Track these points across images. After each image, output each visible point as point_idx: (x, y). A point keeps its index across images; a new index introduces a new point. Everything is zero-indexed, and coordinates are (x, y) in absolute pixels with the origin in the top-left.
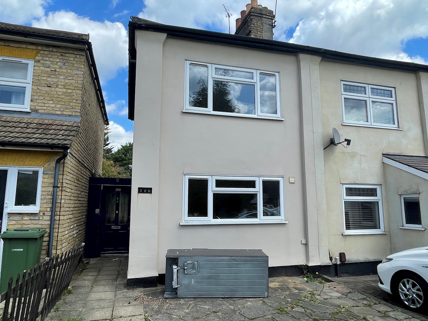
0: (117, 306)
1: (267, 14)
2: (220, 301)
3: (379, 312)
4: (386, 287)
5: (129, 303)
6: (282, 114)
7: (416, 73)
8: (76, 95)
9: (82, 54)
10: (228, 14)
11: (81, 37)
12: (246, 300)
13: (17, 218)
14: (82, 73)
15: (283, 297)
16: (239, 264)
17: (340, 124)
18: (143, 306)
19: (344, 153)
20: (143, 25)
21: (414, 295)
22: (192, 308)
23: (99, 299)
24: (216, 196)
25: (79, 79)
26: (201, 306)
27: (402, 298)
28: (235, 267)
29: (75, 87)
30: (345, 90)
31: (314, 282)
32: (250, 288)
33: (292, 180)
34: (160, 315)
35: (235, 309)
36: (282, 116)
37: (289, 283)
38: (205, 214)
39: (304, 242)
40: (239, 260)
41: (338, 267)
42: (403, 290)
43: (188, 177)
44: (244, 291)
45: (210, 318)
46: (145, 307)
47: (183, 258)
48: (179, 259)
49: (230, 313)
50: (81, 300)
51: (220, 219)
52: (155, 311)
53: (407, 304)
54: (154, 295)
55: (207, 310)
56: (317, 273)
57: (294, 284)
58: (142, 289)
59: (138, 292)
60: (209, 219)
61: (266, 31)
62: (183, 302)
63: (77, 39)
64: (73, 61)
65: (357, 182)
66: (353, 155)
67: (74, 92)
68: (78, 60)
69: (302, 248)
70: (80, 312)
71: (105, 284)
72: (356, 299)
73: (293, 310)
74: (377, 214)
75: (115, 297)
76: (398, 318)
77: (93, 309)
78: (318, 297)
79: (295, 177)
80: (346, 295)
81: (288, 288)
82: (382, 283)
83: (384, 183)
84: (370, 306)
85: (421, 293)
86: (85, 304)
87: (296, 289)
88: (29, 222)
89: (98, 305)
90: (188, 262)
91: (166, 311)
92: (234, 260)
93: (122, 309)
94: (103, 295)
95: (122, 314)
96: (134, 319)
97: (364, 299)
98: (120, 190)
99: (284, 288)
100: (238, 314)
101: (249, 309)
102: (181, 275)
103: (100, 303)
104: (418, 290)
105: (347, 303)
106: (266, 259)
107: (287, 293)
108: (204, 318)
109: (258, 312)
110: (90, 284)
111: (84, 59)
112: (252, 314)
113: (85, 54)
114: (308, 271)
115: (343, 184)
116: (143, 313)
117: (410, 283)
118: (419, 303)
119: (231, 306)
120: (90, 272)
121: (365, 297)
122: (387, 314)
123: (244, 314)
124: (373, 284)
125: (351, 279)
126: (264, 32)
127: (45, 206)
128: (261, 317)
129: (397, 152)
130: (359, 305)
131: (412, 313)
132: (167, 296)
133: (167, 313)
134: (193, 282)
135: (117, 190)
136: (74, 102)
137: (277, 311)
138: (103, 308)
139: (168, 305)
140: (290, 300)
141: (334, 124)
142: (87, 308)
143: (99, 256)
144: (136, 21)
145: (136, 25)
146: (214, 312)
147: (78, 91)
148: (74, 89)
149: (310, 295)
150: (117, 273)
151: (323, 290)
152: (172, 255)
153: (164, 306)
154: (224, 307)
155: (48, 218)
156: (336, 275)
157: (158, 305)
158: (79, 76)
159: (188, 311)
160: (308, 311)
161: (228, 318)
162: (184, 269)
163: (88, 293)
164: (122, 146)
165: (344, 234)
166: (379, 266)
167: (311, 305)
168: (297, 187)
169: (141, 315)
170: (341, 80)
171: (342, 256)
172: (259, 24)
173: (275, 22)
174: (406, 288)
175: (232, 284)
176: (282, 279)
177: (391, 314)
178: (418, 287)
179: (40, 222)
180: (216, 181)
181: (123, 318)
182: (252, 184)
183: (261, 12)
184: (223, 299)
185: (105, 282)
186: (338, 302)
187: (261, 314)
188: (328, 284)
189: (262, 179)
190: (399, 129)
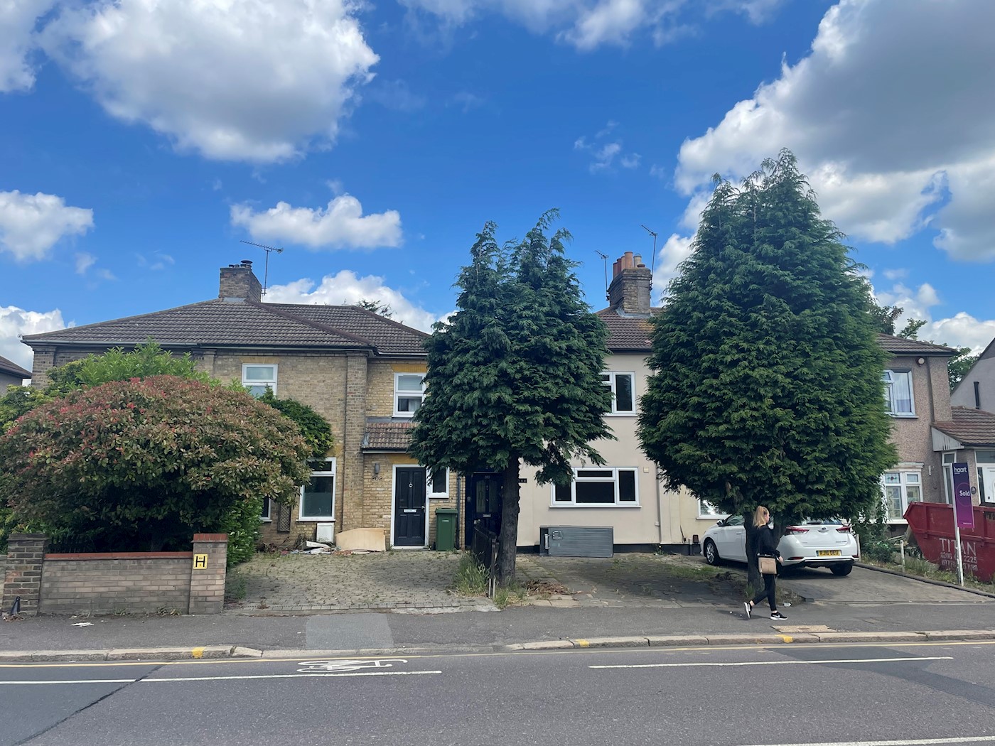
1: (645, 274)
6: (637, 411)
13: (435, 501)
24: (578, 484)
32: (599, 550)
33: (646, 470)
38: (569, 499)
39: (657, 524)
41: (692, 547)
44: (595, 552)
47: (551, 529)
48: (549, 530)
51: (580, 503)
60: (573, 503)
61: (641, 294)
69: (655, 529)
79: (649, 468)
88: (443, 504)
90: (554, 532)
98: (489, 477)
102: (550, 540)
114: (661, 549)
126: (639, 297)
127: (452, 492)
132: (541, 556)
134: (559, 545)
135: (487, 477)
152: (544, 528)
155: (455, 501)
156: (689, 553)
162: (553, 537)
165: (698, 518)
168: (651, 476)
171: (694, 537)
172: (632, 288)
179: (450, 505)
180: (579, 471)
182: (609, 474)
183: (635, 273)
189: (618, 469)
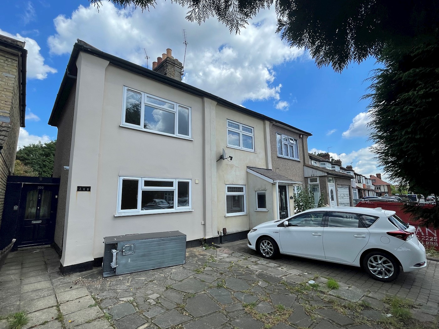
0: (59, 292)
1: (178, 65)
2: (152, 272)
3: (252, 262)
4: (253, 247)
5: (71, 288)
6: (192, 136)
7: (263, 121)
8: (6, 96)
9: (14, 59)
10: (147, 56)
11: (16, 43)
12: (171, 268)
14: (14, 77)
15: (195, 262)
16: (166, 242)
17: (226, 146)
18: (86, 288)
19: (227, 165)
20: (89, 49)
21: (269, 249)
22: (131, 281)
23: (35, 289)
24: (144, 193)
25: (10, 82)
26: (138, 279)
27: (262, 252)
28: (163, 245)
29: (5, 88)
30: (229, 125)
31: (209, 249)
32: (173, 259)
33: (197, 182)
34: (105, 292)
35: (166, 276)
36: (192, 137)
37: (195, 252)
38: (135, 207)
39: (203, 223)
40: (166, 240)
41: (222, 238)
42: (262, 247)
43: (122, 178)
44: (169, 262)
45: (150, 286)
46: (88, 288)
47: (122, 243)
48: (118, 244)
49: (163, 280)
50: (14, 294)
51: (145, 210)
52: (100, 289)
53: (264, 255)
54: (92, 276)
55: (144, 280)
56: (213, 243)
57: (198, 252)
58: (78, 274)
59: (75, 277)
60: (139, 210)
61: (176, 76)
62: (122, 278)
63: (10, 43)
64: (3, 63)
65: (234, 183)
66: (232, 166)
67: (3, 93)
68: (10, 63)
69: (202, 227)
70: (19, 305)
71: (35, 275)
72: (238, 256)
73: (205, 269)
74: (243, 203)
75: (52, 285)
76: (263, 264)
77: (33, 300)
78: (216, 259)
79: (199, 180)
80: (231, 255)
81: (196, 256)
82: (250, 244)
83: (247, 184)
84: (246, 259)
85: (272, 248)
86: (20, 297)
87: (201, 255)
89: (37, 296)
90: (126, 246)
91: (109, 288)
92: (163, 240)
93: (66, 294)
94: (38, 286)
95: (67, 299)
96: (82, 300)
97: (242, 256)
98: (43, 188)
99: (193, 256)
100: (170, 279)
101: (176, 274)
102: (119, 257)
103: (38, 293)
104: (271, 246)
105: (233, 260)
106: (185, 236)
107: (196, 258)
108: (145, 287)
109: (183, 275)
110: (17, 278)
111: (16, 64)
112: (179, 277)
113: (18, 59)
114: (205, 243)
115: (226, 184)
116: (88, 293)
117: (267, 242)
118: (271, 253)
119: (161, 275)
120: (12, 266)
121: (242, 254)
122: (257, 262)
123: (173, 278)
124: (243, 246)
125: (229, 244)
126: (175, 77)
128: (187, 278)
129: (254, 166)
130: (241, 259)
131: (269, 260)
132: (106, 276)
133: (111, 289)
134: (129, 261)
135: (39, 188)
136: (3, 103)
137: (195, 272)
138: (44, 297)
139: (109, 283)
140: (200, 263)
141: (222, 146)
142: (25, 300)
143: (17, 250)
144: (83, 45)
145: (83, 48)
146: (150, 281)
147: (8, 94)
148: (3, 91)
149: (211, 258)
150: (44, 263)
151: (217, 254)
152: (111, 242)
153: (106, 284)
154: (156, 276)
156: (221, 243)
157: (100, 284)
158: (10, 79)
159: (129, 284)
160: (215, 269)
161: (163, 284)
162: (123, 252)
163: (19, 286)
164: (24, 147)
165: (226, 216)
166: (249, 234)
167: (214, 264)
168: (200, 187)
169: (88, 295)
170: (227, 119)
171: (224, 230)
172: (172, 70)
173: (183, 71)
174: (264, 246)
175: (160, 258)
176: (189, 250)
177: (259, 262)
178: (271, 244)
180: (145, 181)
181: (70, 302)
182: (171, 184)
183: (174, 62)
184: (153, 271)
185: (34, 273)
186: (228, 260)
187: (186, 277)
188: (218, 249)
189: (178, 180)
190: (255, 152)
